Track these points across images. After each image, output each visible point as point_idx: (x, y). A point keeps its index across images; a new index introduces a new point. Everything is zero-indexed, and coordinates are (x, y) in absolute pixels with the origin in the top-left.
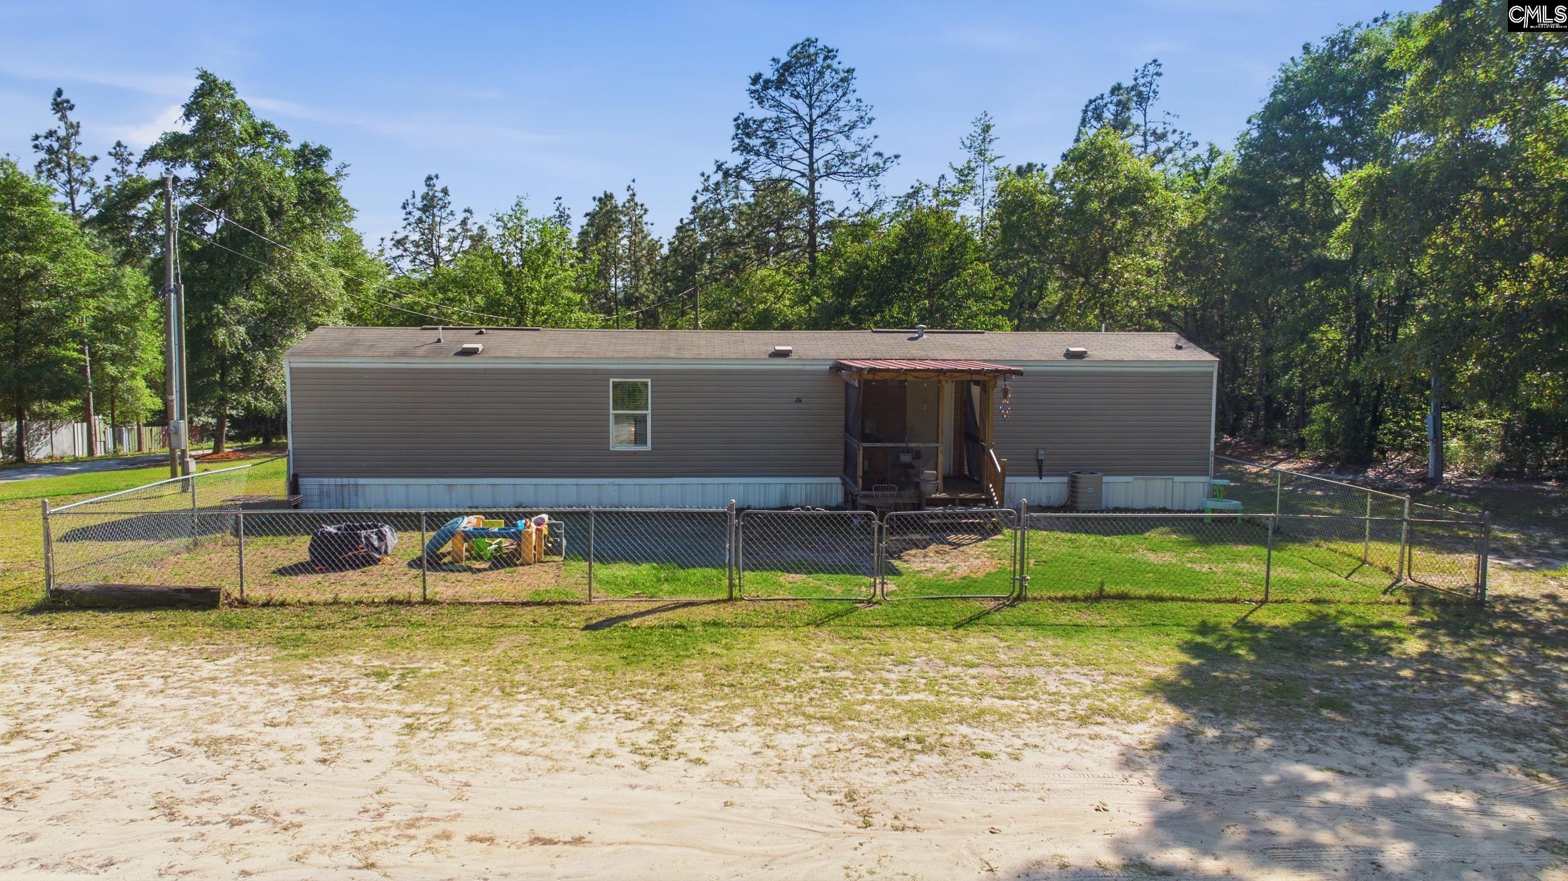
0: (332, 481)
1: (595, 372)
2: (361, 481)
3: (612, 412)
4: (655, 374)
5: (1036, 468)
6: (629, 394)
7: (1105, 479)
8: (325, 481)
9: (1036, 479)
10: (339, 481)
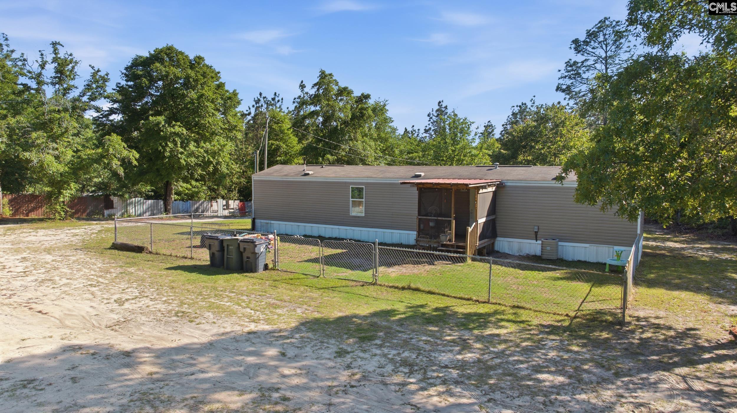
0: (264, 221)
1: (345, 183)
2: (272, 222)
3: (351, 199)
4: (367, 184)
5: (534, 236)
6: (358, 192)
7: (560, 243)
8: (262, 221)
9: (534, 241)
10: (266, 221)
